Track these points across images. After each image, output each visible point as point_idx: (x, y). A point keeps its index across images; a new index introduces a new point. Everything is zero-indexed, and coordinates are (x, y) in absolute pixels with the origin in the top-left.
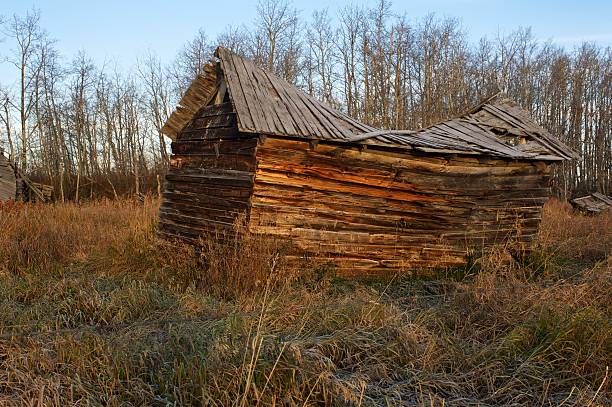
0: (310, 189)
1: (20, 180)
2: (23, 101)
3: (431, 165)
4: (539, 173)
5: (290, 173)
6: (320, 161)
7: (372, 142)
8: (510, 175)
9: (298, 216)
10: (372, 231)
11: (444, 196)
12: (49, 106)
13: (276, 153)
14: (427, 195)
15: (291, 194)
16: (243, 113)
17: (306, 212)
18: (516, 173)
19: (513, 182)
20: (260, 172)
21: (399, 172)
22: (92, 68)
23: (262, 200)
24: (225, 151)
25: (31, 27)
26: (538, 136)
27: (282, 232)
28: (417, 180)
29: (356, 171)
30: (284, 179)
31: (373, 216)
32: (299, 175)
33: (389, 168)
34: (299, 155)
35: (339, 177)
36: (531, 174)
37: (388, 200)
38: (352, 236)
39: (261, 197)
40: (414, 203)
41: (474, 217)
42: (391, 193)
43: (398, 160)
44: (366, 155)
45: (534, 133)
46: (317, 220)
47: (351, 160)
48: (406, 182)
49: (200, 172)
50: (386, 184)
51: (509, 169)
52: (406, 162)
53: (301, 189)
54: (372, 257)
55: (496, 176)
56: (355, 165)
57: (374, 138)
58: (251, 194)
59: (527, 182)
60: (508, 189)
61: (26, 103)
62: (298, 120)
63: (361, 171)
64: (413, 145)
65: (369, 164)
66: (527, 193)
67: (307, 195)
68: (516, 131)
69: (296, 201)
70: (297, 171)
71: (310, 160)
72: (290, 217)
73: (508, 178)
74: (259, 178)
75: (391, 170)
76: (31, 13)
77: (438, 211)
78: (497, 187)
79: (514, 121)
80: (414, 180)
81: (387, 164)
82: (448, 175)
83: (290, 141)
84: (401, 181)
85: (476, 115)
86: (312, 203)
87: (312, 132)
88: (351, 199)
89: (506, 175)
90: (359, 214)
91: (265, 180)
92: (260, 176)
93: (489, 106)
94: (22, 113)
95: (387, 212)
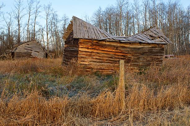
0: (93, 52)
1: (45, 52)
2: (47, 29)
3: (126, 46)
4: (161, 47)
5: (88, 48)
6: (96, 45)
7: (108, 40)
8: (150, 48)
9: (91, 59)
10: (111, 63)
11: (131, 54)
12: (56, 30)
13: (84, 43)
14: (126, 53)
15: (89, 54)
16: (75, 33)
17: (93, 58)
18: (153, 47)
19: (152, 50)
20: (80, 48)
21: (117, 47)
22: (68, 19)
23: (81, 55)
24: (74, 43)
25: (49, 8)
26: (162, 37)
27: (87, 63)
28: (122, 49)
29: (105, 47)
30: (87, 50)
31: (111, 59)
32: (90, 49)
33: (114, 46)
34: (90, 44)
35: (101, 49)
36: (158, 47)
37: (115, 55)
38: (106, 64)
39: (81, 54)
40: (122, 56)
41: (141, 59)
42: (115, 53)
43: (116, 44)
44: (107, 43)
45: (161, 36)
46: (96, 60)
47: (104, 45)
48: (119, 50)
49: (70, 49)
50: (114, 51)
51: (150, 46)
52: (119, 45)
53: (91, 52)
54: (112, 70)
55: (146, 48)
56: (105, 46)
57: (109, 39)
58: (78, 54)
59: (157, 50)
60: (151, 52)
61: (48, 30)
62: (90, 34)
63: (107, 47)
64: (119, 40)
65: (109, 45)
66: (157, 53)
67: (93, 54)
68: (156, 36)
69: (90, 55)
70: (90, 47)
71: (93, 45)
72: (89, 59)
73: (150, 49)
74: (80, 50)
75: (115, 47)
76: (49, 4)
77: (130, 57)
78: (147, 51)
79: (157, 33)
80: (122, 50)
81: (113, 46)
82: (131, 48)
83: (87, 40)
84: (118, 50)
85: (147, 32)
86: (94, 56)
87: (92, 38)
88: (105, 55)
89: (149, 48)
90: (107, 59)
91: (81, 50)
92: (80, 49)
93: (151, 29)
94: (47, 33)
95: (115, 58)
